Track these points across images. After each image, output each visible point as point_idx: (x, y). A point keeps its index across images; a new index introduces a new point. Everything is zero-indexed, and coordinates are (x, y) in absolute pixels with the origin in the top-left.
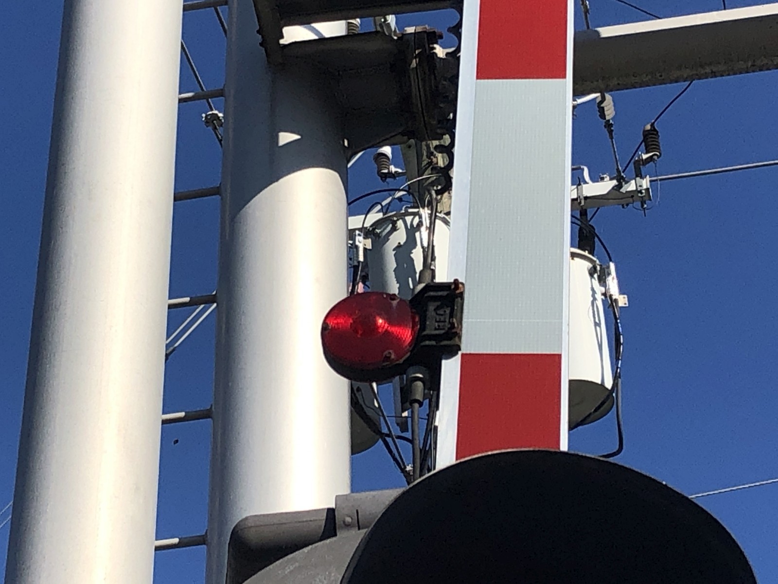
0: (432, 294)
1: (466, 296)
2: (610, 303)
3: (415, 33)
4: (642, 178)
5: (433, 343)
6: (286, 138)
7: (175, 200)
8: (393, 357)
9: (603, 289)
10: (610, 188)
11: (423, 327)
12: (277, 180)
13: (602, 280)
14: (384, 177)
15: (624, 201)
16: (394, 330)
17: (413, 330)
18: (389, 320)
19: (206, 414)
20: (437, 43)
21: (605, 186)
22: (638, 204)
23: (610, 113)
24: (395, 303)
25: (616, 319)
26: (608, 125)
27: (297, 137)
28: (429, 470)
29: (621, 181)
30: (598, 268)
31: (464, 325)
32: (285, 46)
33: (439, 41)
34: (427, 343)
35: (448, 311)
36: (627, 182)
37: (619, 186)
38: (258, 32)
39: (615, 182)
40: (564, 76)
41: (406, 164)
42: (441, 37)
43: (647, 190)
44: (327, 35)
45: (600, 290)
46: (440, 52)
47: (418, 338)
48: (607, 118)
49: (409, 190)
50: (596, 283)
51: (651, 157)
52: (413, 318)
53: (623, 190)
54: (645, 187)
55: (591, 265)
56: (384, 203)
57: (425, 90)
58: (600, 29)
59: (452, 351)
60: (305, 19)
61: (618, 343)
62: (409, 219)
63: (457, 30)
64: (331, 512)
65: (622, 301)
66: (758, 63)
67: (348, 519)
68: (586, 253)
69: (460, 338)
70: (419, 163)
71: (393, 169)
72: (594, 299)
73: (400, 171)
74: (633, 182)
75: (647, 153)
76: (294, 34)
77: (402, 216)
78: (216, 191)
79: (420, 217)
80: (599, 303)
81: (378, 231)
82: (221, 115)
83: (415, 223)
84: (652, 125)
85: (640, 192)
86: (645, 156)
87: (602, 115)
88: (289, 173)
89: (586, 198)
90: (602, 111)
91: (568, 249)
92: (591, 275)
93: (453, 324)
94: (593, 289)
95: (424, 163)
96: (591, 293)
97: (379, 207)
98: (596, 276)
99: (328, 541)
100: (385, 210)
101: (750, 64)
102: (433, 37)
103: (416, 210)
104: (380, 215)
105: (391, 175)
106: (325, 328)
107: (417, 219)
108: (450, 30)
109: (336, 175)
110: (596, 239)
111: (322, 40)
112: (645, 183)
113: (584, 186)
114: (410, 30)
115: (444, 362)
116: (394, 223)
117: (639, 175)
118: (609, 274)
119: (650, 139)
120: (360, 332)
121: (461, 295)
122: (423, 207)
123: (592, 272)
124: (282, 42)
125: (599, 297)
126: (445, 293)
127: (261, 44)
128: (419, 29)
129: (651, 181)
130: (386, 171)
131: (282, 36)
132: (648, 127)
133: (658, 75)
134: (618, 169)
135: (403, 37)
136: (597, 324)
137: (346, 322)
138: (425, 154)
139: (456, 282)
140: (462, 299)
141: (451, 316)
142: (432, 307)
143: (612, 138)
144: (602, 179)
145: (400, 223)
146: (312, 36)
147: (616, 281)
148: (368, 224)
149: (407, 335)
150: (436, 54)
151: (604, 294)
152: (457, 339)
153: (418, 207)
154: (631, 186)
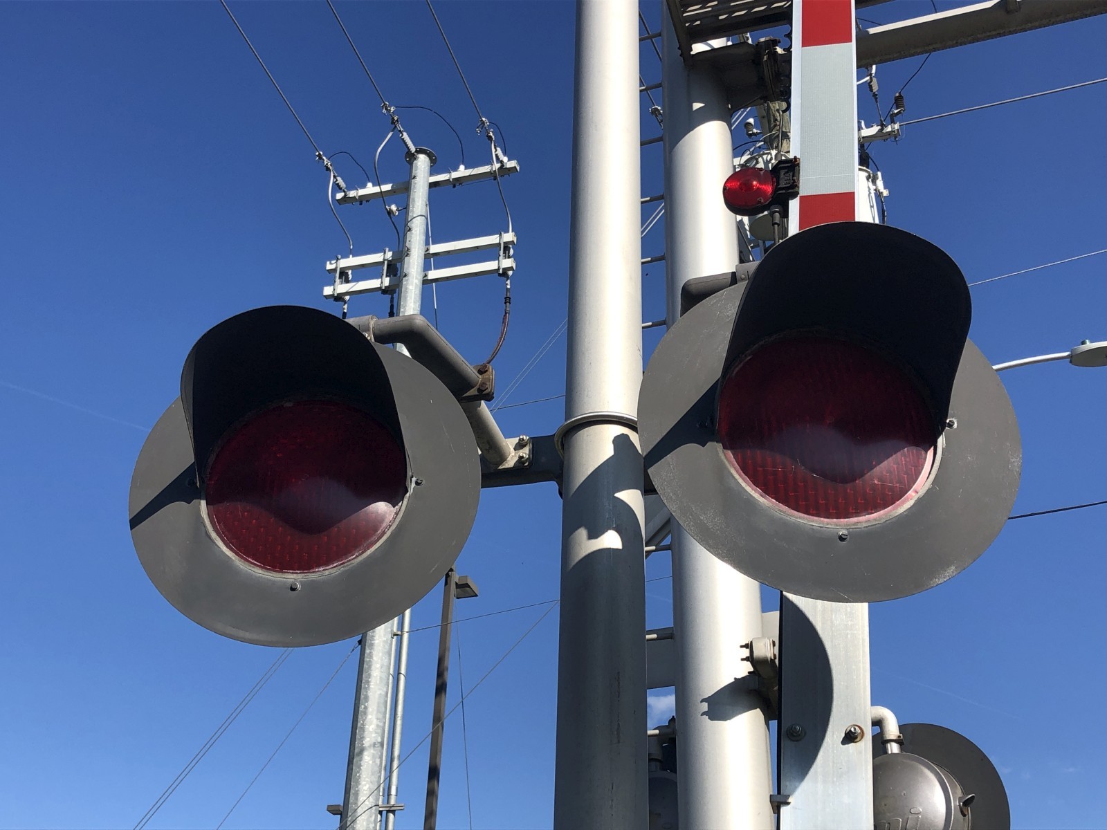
0: (782, 165)
1: (801, 165)
2: (878, 194)
3: (765, 41)
4: (895, 123)
5: (784, 191)
6: (697, 106)
7: (641, 145)
8: (762, 201)
9: (874, 187)
10: (877, 130)
11: (778, 184)
12: (693, 130)
13: (874, 182)
14: (750, 135)
15: (884, 138)
16: (763, 187)
17: (772, 185)
18: (760, 182)
19: (662, 258)
20: (777, 46)
21: (874, 130)
22: (893, 139)
23: (875, 88)
24: (762, 172)
25: (882, 203)
26: (875, 95)
27: (702, 105)
28: (785, 237)
29: (883, 126)
30: (872, 175)
31: (801, 181)
32: (693, 55)
33: (779, 44)
34: (781, 192)
35: (791, 174)
36: (886, 127)
37: (882, 129)
38: (679, 48)
39: (879, 127)
40: (851, 41)
41: (762, 128)
42: (779, 42)
43: (898, 130)
44: (716, 47)
45: (873, 187)
46: (779, 50)
47: (776, 190)
48: (874, 91)
49: (764, 140)
50: (870, 184)
51: (899, 111)
52: (772, 179)
53: (884, 131)
54: (896, 128)
55: (867, 174)
56: (751, 150)
57: (772, 73)
58: (869, 30)
59: (794, 195)
60: (703, 39)
61: (884, 216)
62: (765, 157)
63: (789, 36)
64: (734, 274)
65: (886, 193)
66: (959, 41)
67: (743, 276)
68: (864, 168)
69: (798, 187)
70: (769, 126)
71: (755, 131)
72: (870, 193)
73: (759, 131)
74: (890, 126)
75: (897, 109)
76: (698, 48)
77: (761, 156)
78: (661, 139)
79: (771, 155)
80: (873, 195)
81: (748, 165)
82: (659, 108)
83: (768, 159)
84: (900, 93)
85: (894, 132)
86: (896, 111)
87: (871, 90)
88: (699, 125)
89: (863, 137)
90: (871, 87)
91: (857, 166)
92: (868, 179)
93: (794, 180)
94: (869, 187)
95: (772, 126)
96: (868, 189)
97: (749, 152)
98: (870, 180)
99: (733, 286)
100: (752, 153)
101: (955, 42)
102: (775, 43)
103: (768, 151)
104: (749, 156)
105: (755, 134)
106: (725, 189)
107: (769, 157)
108: (785, 36)
109: (725, 124)
110: (870, 160)
111: (714, 50)
112: (896, 126)
113: (862, 131)
114: (762, 40)
115: (790, 201)
116: (757, 159)
117: (893, 122)
118: (878, 178)
119: (898, 102)
120: (744, 189)
121: (798, 164)
122: (773, 149)
123: (868, 178)
124: (692, 53)
125: (873, 192)
126: (789, 165)
127: (681, 55)
128: (767, 39)
129: (900, 126)
130: (751, 132)
131: (692, 50)
132: (897, 95)
133: (902, 52)
134: (881, 120)
135: (759, 44)
136: (872, 207)
137: (736, 184)
138: (772, 120)
139: (795, 158)
140: (799, 167)
141: (793, 176)
142: (782, 172)
143: (877, 102)
144: (872, 126)
145: (760, 159)
146: (708, 48)
147: (882, 182)
148: (742, 162)
149: (769, 189)
150: (777, 52)
151: (875, 190)
152: (797, 188)
153: (770, 150)
154: (889, 129)
